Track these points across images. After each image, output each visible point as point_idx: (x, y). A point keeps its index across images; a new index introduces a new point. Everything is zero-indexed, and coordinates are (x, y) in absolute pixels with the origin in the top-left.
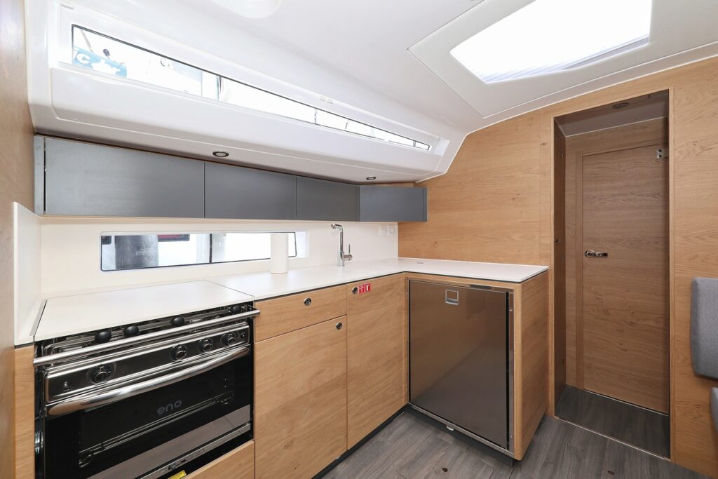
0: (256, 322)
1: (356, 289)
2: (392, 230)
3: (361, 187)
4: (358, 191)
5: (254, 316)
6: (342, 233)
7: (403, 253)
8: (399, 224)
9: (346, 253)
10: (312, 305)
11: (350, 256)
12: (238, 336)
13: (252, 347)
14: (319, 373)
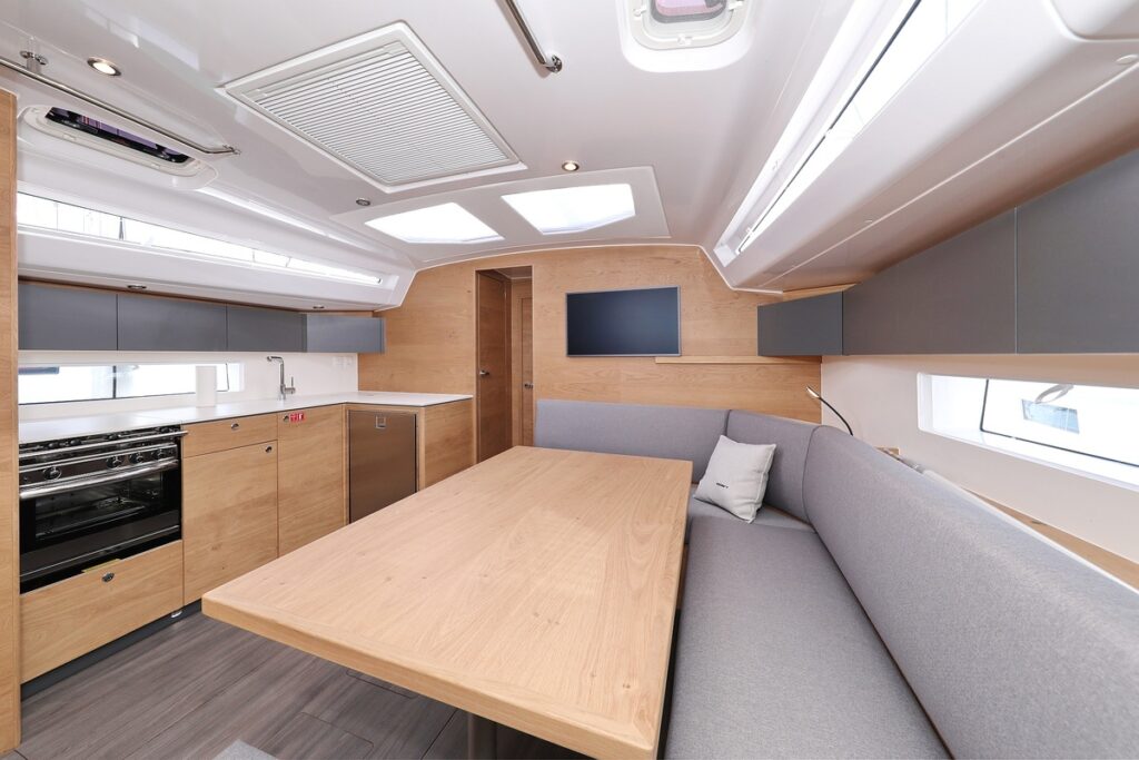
0: (184, 442)
1: (287, 417)
2: (350, 361)
3: (309, 315)
4: (304, 319)
5: (180, 436)
6: (282, 366)
7: (364, 386)
8: (359, 355)
9: (288, 385)
10: (239, 430)
11: (292, 390)
12: (166, 453)
13: (180, 462)
14: (249, 489)
